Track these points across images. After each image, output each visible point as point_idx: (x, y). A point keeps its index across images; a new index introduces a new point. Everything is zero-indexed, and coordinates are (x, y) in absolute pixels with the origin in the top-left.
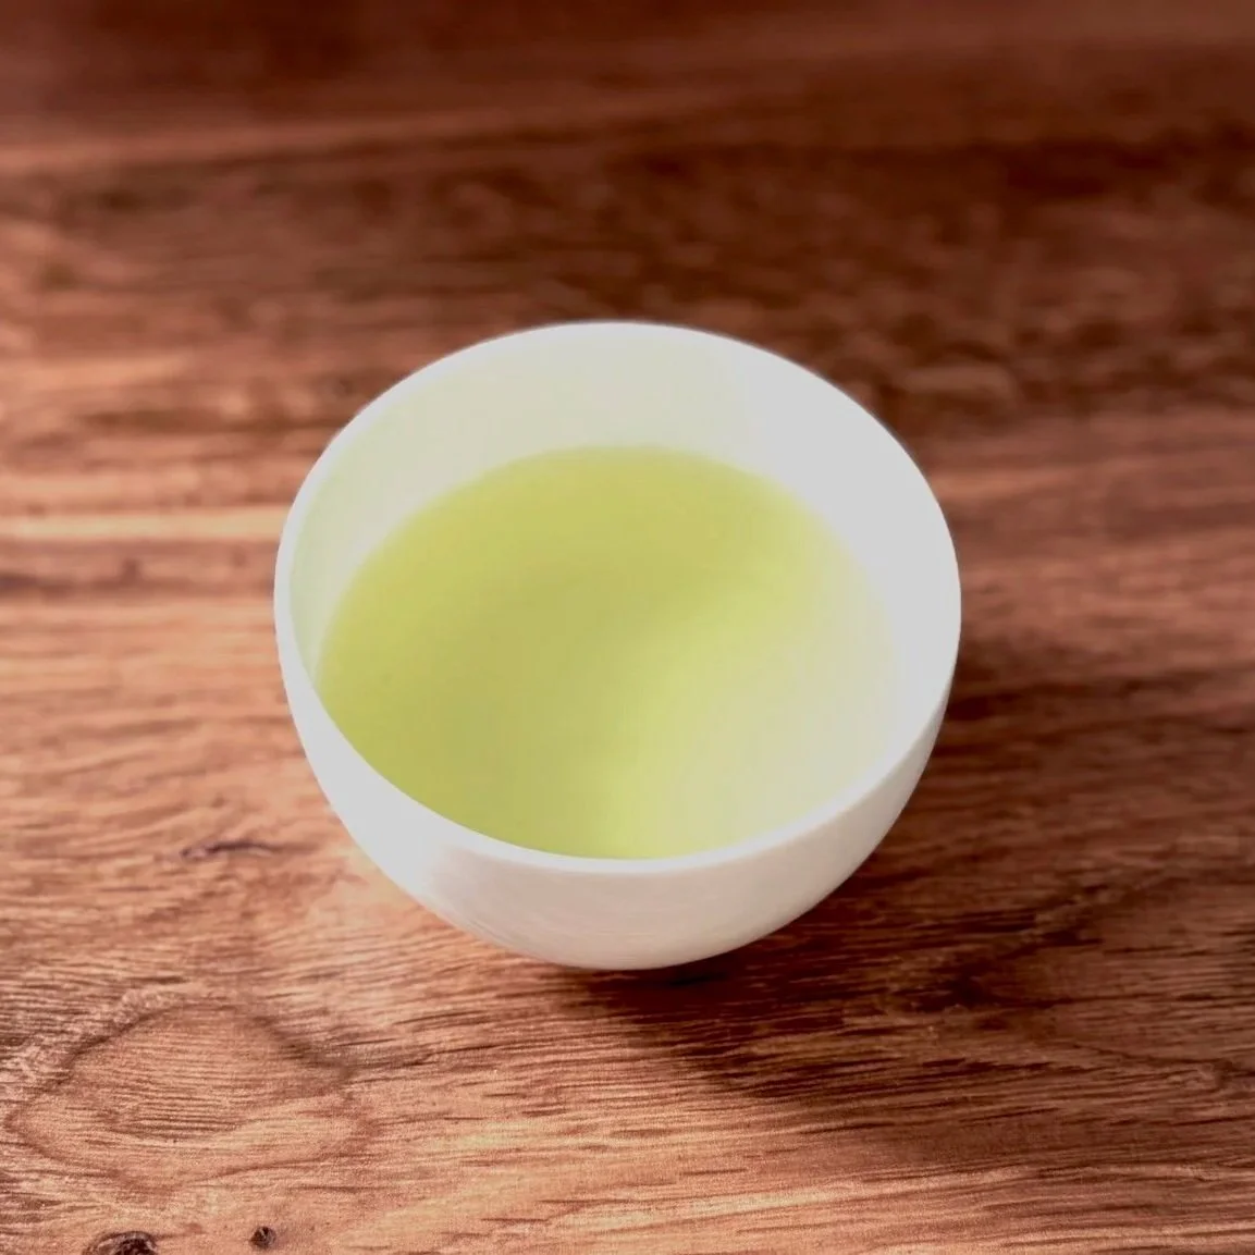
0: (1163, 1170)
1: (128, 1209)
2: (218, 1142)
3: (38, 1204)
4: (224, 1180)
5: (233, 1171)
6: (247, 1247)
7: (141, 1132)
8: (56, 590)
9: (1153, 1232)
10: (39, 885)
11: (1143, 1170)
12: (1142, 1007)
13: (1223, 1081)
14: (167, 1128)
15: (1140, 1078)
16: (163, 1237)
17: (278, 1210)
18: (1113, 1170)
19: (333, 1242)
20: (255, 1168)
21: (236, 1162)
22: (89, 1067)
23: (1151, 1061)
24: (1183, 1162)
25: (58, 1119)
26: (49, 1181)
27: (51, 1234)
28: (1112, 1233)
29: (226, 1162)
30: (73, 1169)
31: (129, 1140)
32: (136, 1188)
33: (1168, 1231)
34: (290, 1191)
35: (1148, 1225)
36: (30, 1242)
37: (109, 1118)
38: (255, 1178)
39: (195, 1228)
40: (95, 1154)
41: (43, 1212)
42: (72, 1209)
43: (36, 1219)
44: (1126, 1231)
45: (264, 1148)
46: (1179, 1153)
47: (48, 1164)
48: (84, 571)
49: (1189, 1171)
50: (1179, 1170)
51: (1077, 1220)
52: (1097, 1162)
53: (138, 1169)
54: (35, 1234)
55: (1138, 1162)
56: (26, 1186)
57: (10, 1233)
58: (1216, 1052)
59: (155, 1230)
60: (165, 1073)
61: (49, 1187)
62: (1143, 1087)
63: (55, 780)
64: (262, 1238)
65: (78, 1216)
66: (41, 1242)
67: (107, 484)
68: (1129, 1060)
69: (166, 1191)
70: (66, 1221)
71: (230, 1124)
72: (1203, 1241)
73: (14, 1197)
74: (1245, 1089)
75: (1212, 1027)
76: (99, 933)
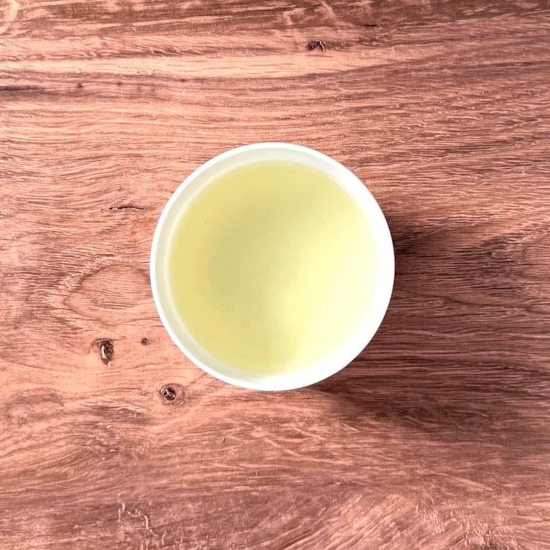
0: (420, 332)
1: (103, 331)
2: (129, 310)
3: (76, 329)
4: (133, 323)
5: (135, 320)
6: (140, 344)
7: (106, 306)
9: (413, 352)
10: (63, 219)
11: (414, 332)
12: (425, 277)
13: (445, 304)
14: (113, 305)
15: (419, 301)
16: (115, 340)
17: (149, 333)
18: (405, 331)
19: (166, 343)
20: (141, 319)
21: (136, 317)
22: (87, 284)
23: (423, 296)
24: (427, 330)
25: (78, 301)
26: (79, 321)
27: (82, 338)
28: (400, 351)
29: (133, 317)
30: (85, 318)
31: (102, 309)
32: (105, 324)
33: (418, 352)
34: (152, 327)
35: (412, 349)
36: (75, 340)
37: (95, 302)
38: (142, 322)
39: (124, 338)
40: (92, 313)
41: (78, 331)
42: (87, 331)
43: (76, 333)
44: (405, 351)
45: (144, 313)
46: (426, 327)
47: (77, 316)
49: (428, 333)
50: (425, 332)
51: (389, 347)
52: (400, 329)
53: (104, 319)
54: (76, 338)
55: (413, 329)
56: (72, 323)
57: (69, 337)
58: (445, 294)
59: (112, 338)
60: (111, 287)
61: (79, 324)
62: (419, 304)
63: (63, 178)
64: (144, 342)
65: (89, 333)
66: (78, 341)
68: (416, 295)
69: (114, 325)
70: (85, 334)
71: (132, 305)
72: (428, 355)
73: (69, 326)
74: (452, 307)
75: (445, 285)
76: (85, 237)
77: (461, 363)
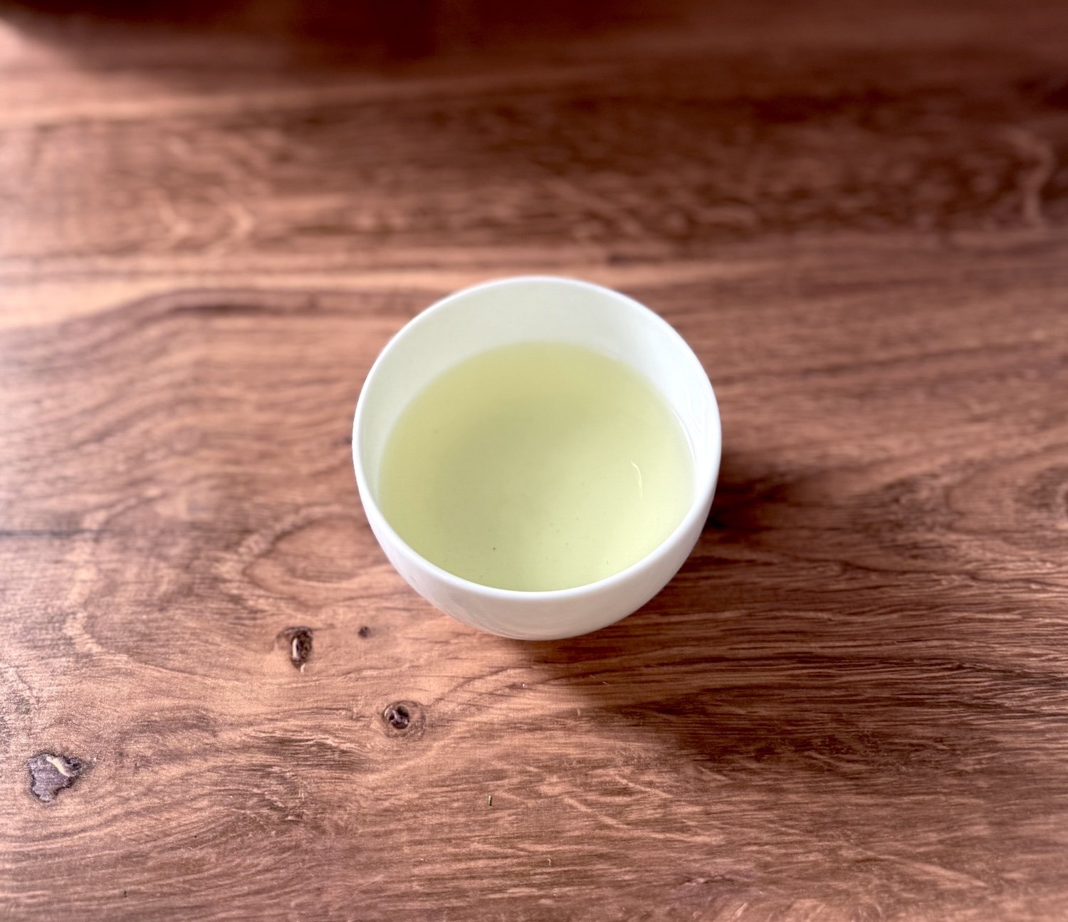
0: (811, 614)
1: (299, 616)
2: (344, 584)
3: (256, 612)
4: (347, 603)
5: (351, 599)
6: (356, 636)
7: (307, 578)
8: (277, 312)
9: (805, 645)
10: (263, 456)
11: (801, 614)
12: (805, 533)
13: (844, 571)
14: (319, 577)
15: (802, 568)
16: (317, 630)
17: (373, 618)
18: (786, 613)
19: (398, 635)
20: (362, 597)
21: (353, 594)
22: (284, 546)
23: (809, 560)
24: (822, 610)
25: (269, 571)
26: (262, 601)
27: (262, 626)
28: (783, 645)
29: (348, 594)
30: (274, 595)
31: (302, 582)
32: (301, 604)
33: (813, 645)
34: (378, 609)
35: (802, 642)
36: (251, 630)
37: (292, 571)
38: (362, 603)
39: (332, 626)
40: (285, 588)
41: (259, 615)
42: (273, 615)
43: (254, 619)
44: (791, 644)
45: (366, 588)
46: (821, 606)
47: (262, 592)
48: (289, 302)
49: (825, 616)
50: (820, 615)
51: (766, 638)
52: (779, 610)
53: (304, 597)
54: (255, 626)
55: (799, 610)
56: (251, 603)
57: (243, 625)
58: (842, 556)
59: (312, 626)
60: (321, 550)
61: (262, 604)
62: (803, 573)
63: (272, 406)
64: (364, 632)
65: (275, 618)
66: (257, 630)
67: (302, 260)
68: (797, 559)
69: (318, 608)
70: (270, 620)
71: (349, 575)
72: (830, 650)
73: (245, 608)
74: (855, 575)
75: (840, 544)
76: (291, 481)
77: (885, 660)
